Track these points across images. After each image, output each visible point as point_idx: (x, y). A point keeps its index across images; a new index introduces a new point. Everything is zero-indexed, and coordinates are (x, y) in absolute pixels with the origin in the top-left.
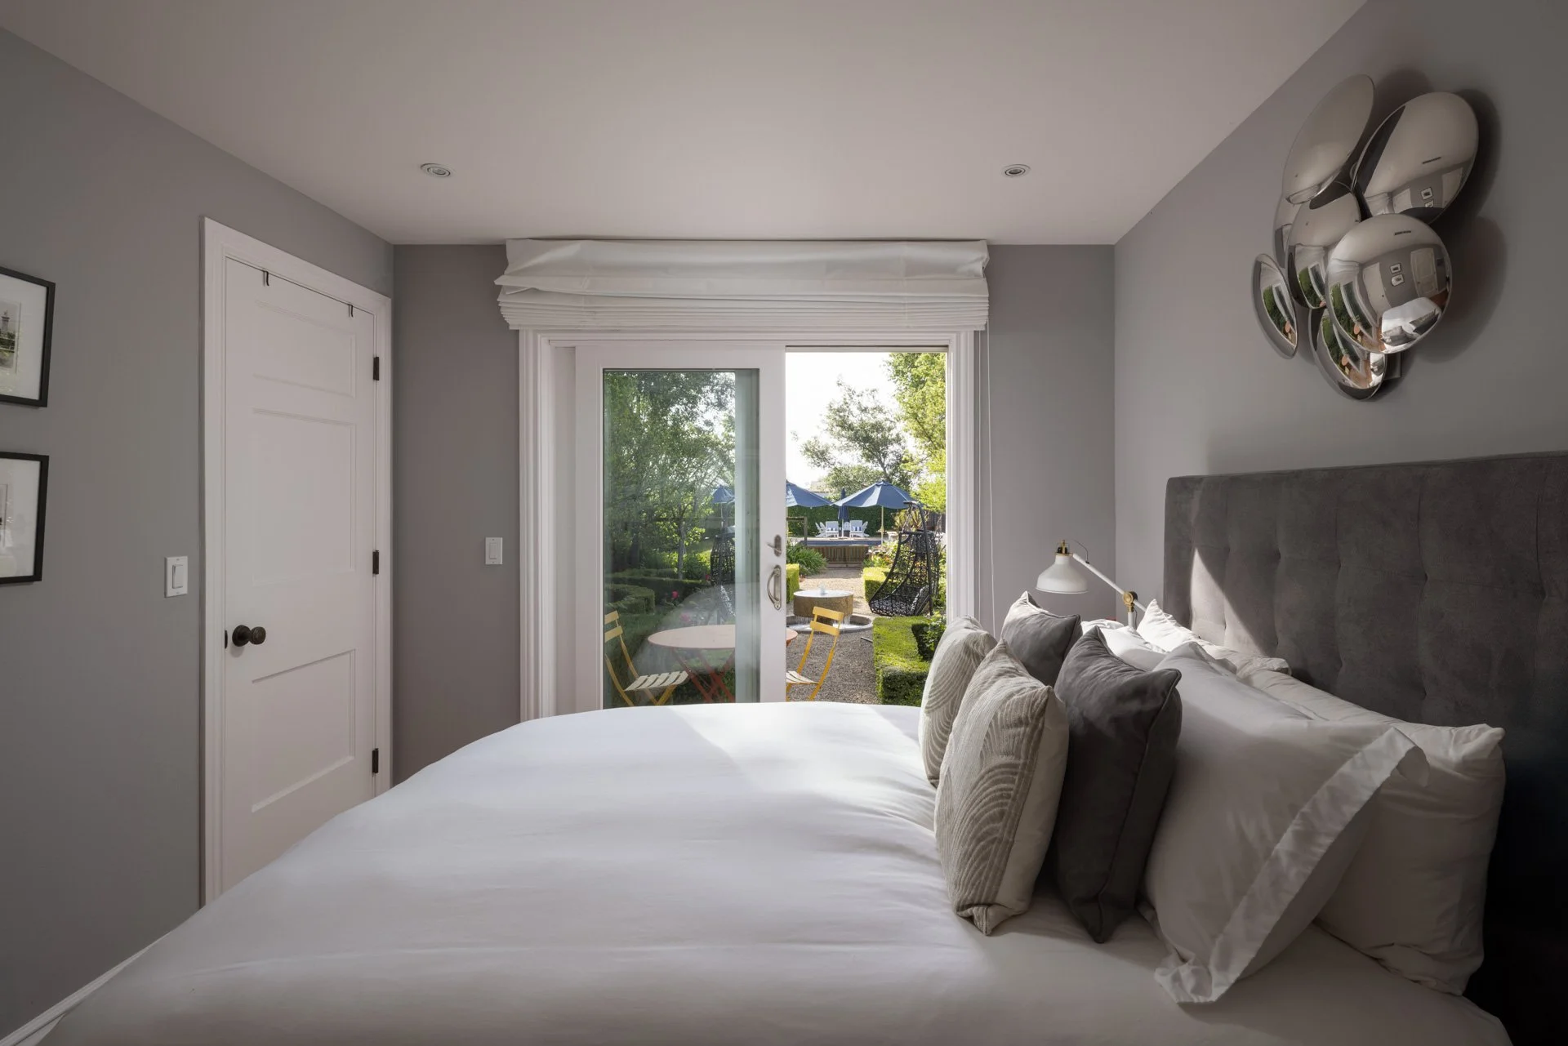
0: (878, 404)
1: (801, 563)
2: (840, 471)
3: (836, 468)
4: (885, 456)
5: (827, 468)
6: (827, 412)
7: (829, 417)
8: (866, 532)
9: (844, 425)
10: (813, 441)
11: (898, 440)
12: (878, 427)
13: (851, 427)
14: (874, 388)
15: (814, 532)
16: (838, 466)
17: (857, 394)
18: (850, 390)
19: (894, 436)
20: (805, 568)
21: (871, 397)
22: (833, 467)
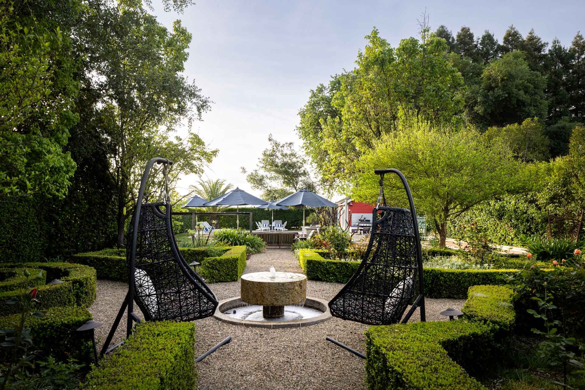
0: (293, 151)
1: (248, 245)
2: (270, 191)
3: (268, 190)
4: (297, 183)
5: (263, 190)
6: (262, 157)
7: (264, 160)
8: (286, 227)
9: (273, 164)
10: (254, 172)
11: (305, 174)
12: (292, 166)
13: (277, 166)
14: (292, 142)
15: (256, 228)
16: (269, 188)
17: (281, 145)
18: (277, 143)
19: (302, 171)
20: (251, 249)
21: (289, 148)
22: (266, 189)
